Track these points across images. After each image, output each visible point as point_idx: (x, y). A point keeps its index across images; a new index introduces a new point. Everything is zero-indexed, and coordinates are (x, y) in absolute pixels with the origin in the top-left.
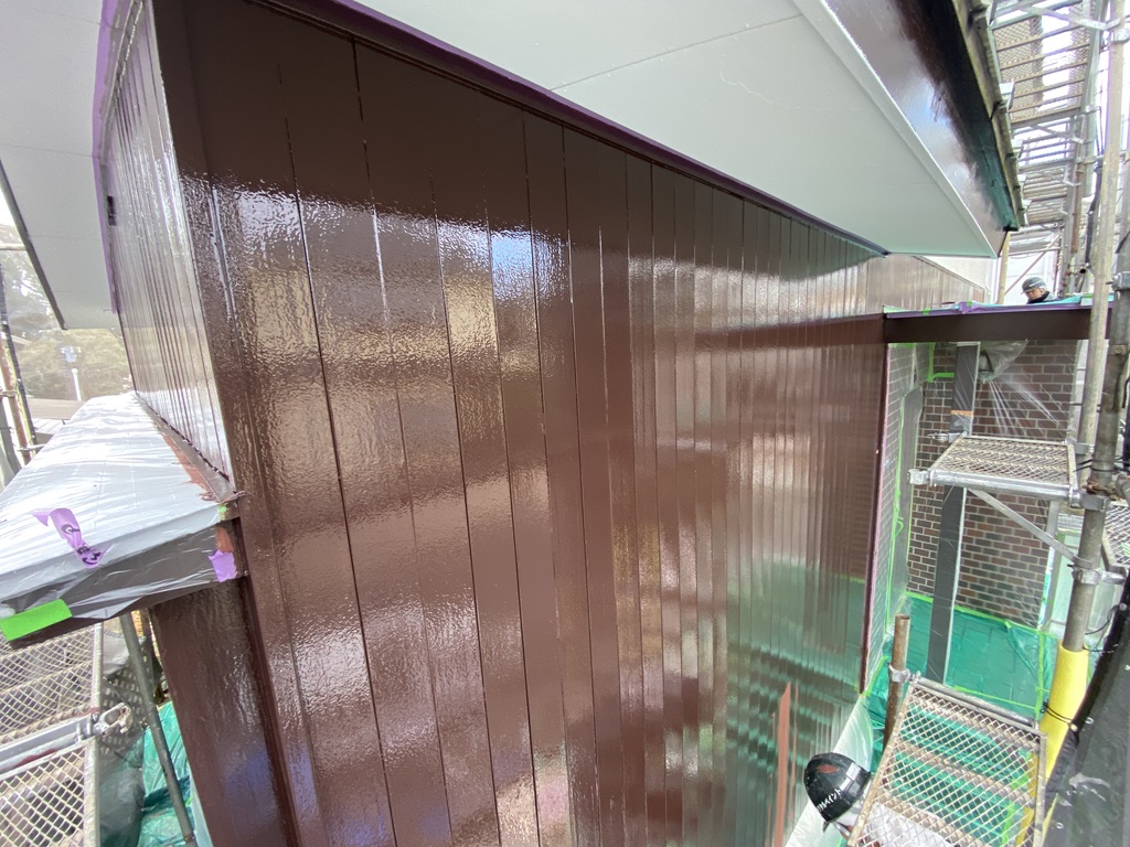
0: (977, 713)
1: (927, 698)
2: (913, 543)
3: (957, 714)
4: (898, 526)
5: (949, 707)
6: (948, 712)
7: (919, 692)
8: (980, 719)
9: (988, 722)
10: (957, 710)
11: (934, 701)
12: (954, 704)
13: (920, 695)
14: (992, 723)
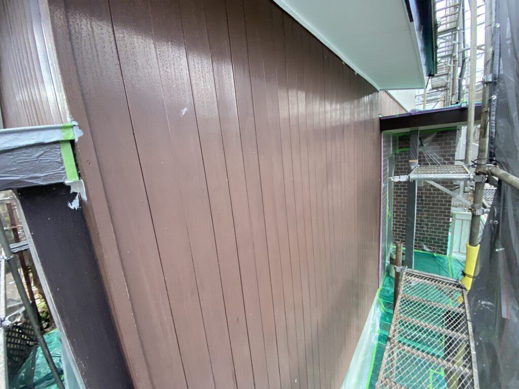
0: (434, 279)
1: (412, 276)
2: (394, 224)
3: (426, 281)
4: (389, 215)
5: (421, 278)
6: (421, 280)
7: (408, 274)
8: (435, 282)
9: (439, 282)
10: (425, 279)
11: (415, 277)
12: (423, 277)
13: (409, 275)
14: (441, 282)
